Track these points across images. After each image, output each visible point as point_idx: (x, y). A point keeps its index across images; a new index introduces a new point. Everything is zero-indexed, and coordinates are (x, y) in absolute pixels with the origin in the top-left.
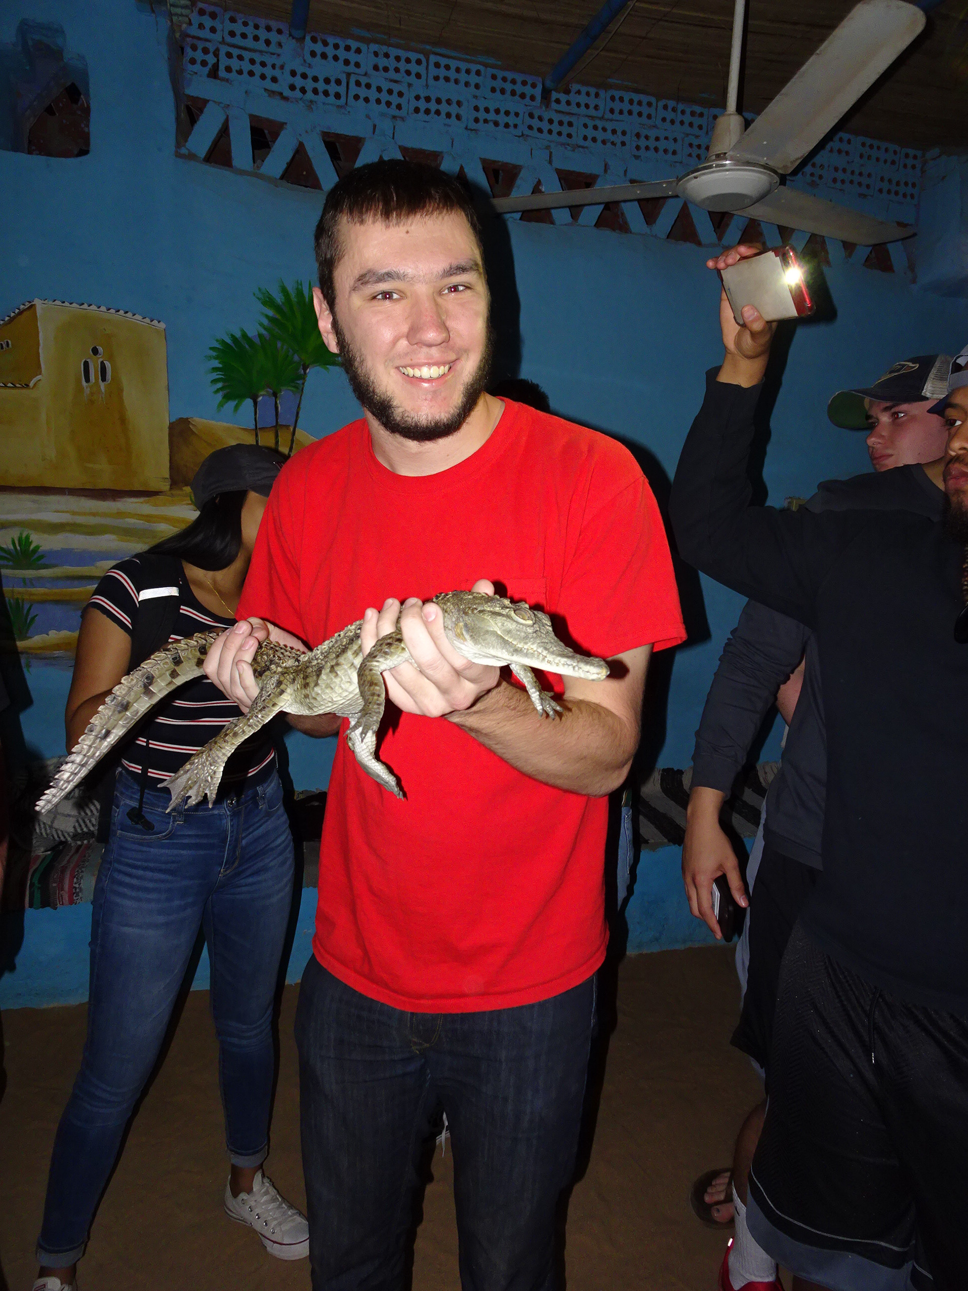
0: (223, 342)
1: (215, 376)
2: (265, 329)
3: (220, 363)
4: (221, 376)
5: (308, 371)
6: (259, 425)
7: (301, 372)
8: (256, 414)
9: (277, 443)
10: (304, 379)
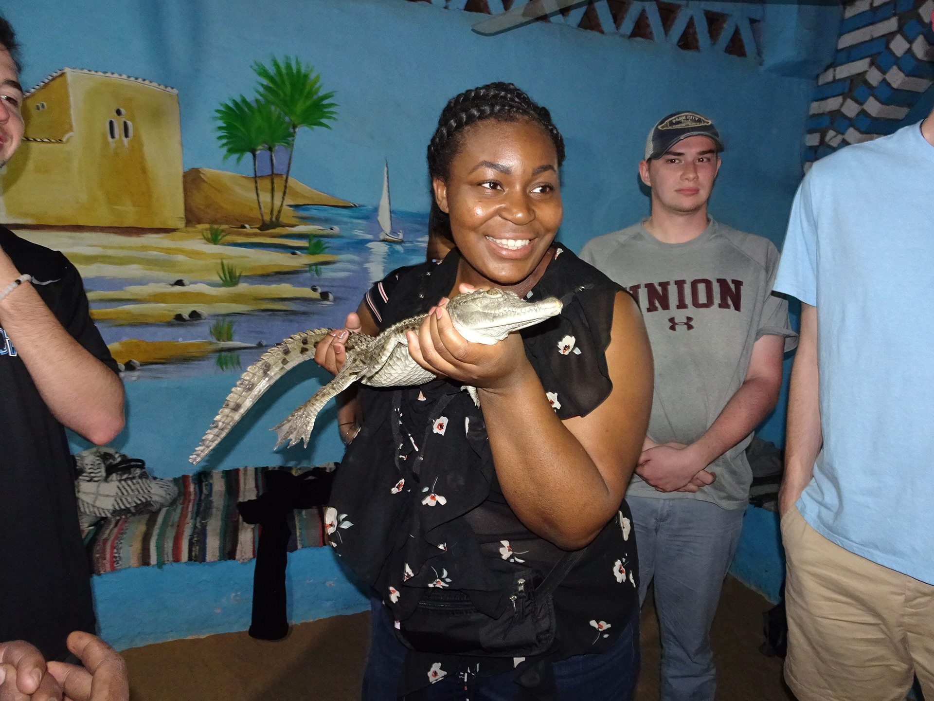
0: (227, 107)
1: (220, 133)
2: (261, 95)
3: (224, 123)
4: (225, 134)
5: (297, 130)
6: (258, 174)
7: (291, 130)
8: (255, 165)
9: (273, 189)
10: (294, 136)
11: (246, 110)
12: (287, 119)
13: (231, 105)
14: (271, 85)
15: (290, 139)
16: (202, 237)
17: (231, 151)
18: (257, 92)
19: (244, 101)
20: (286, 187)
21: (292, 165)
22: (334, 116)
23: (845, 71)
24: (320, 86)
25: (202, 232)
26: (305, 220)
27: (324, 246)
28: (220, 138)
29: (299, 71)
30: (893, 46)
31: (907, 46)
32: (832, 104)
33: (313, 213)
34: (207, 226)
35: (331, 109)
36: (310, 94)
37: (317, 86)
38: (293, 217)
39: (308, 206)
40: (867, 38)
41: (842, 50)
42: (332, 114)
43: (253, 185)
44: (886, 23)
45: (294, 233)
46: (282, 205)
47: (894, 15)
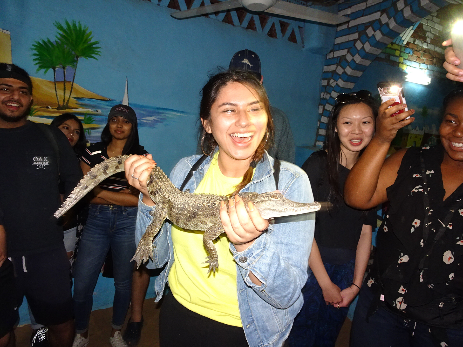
0: (39, 43)
1: (35, 57)
2: (59, 39)
3: (37, 52)
4: (38, 58)
5: (79, 59)
6: (56, 81)
7: (76, 59)
8: (55, 75)
9: (65, 89)
10: (77, 62)
11: (50, 46)
12: (73, 53)
13: (42, 43)
14: (65, 34)
15: (75, 63)
17: (41, 67)
18: (57, 37)
19: (49, 41)
20: (72, 88)
21: (76, 77)
22: (99, 53)
23: (338, 54)
24: (92, 38)
26: (83, 106)
27: (92, 120)
28: (35, 60)
29: (80, 28)
30: (356, 45)
31: (362, 46)
32: (333, 68)
33: (87, 102)
35: (97, 50)
36: (86, 41)
37: (90, 37)
38: (76, 104)
39: (84, 99)
40: (347, 40)
41: (336, 44)
43: (53, 86)
44: (354, 35)
45: (76, 112)
46: (70, 97)
47: (357, 32)
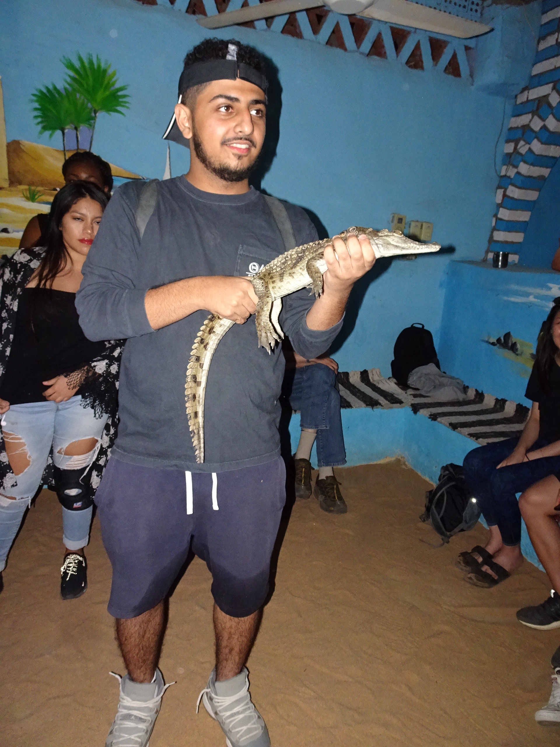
1: (36, 113)
2: (69, 84)
3: (39, 105)
4: (39, 114)
5: (97, 114)
6: (66, 149)
7: (93, 115)
8: (64, 140)
10: (95, 120)
11: (57, 95)
12: (89, 105)
13: (45, 91)
14: (77, 77)
15: (92, 121)
16: (22, 195)
17: (44, 128)
18: (66, 82)
19: (55, 88)
21: (93, 143)
22: (127, 105)
23: (535, 93)
24: (116, 81)
25: (22, 191)
28: (36, 117)
29: (99, 66)
32: (524, 120)
34: (26, 187)
35: (124, 100)
36: (108, 86)
37: (114, 80)
40: (552, 67)
41: (535, 76)
42: (125, 103)
43: (62, 157)
